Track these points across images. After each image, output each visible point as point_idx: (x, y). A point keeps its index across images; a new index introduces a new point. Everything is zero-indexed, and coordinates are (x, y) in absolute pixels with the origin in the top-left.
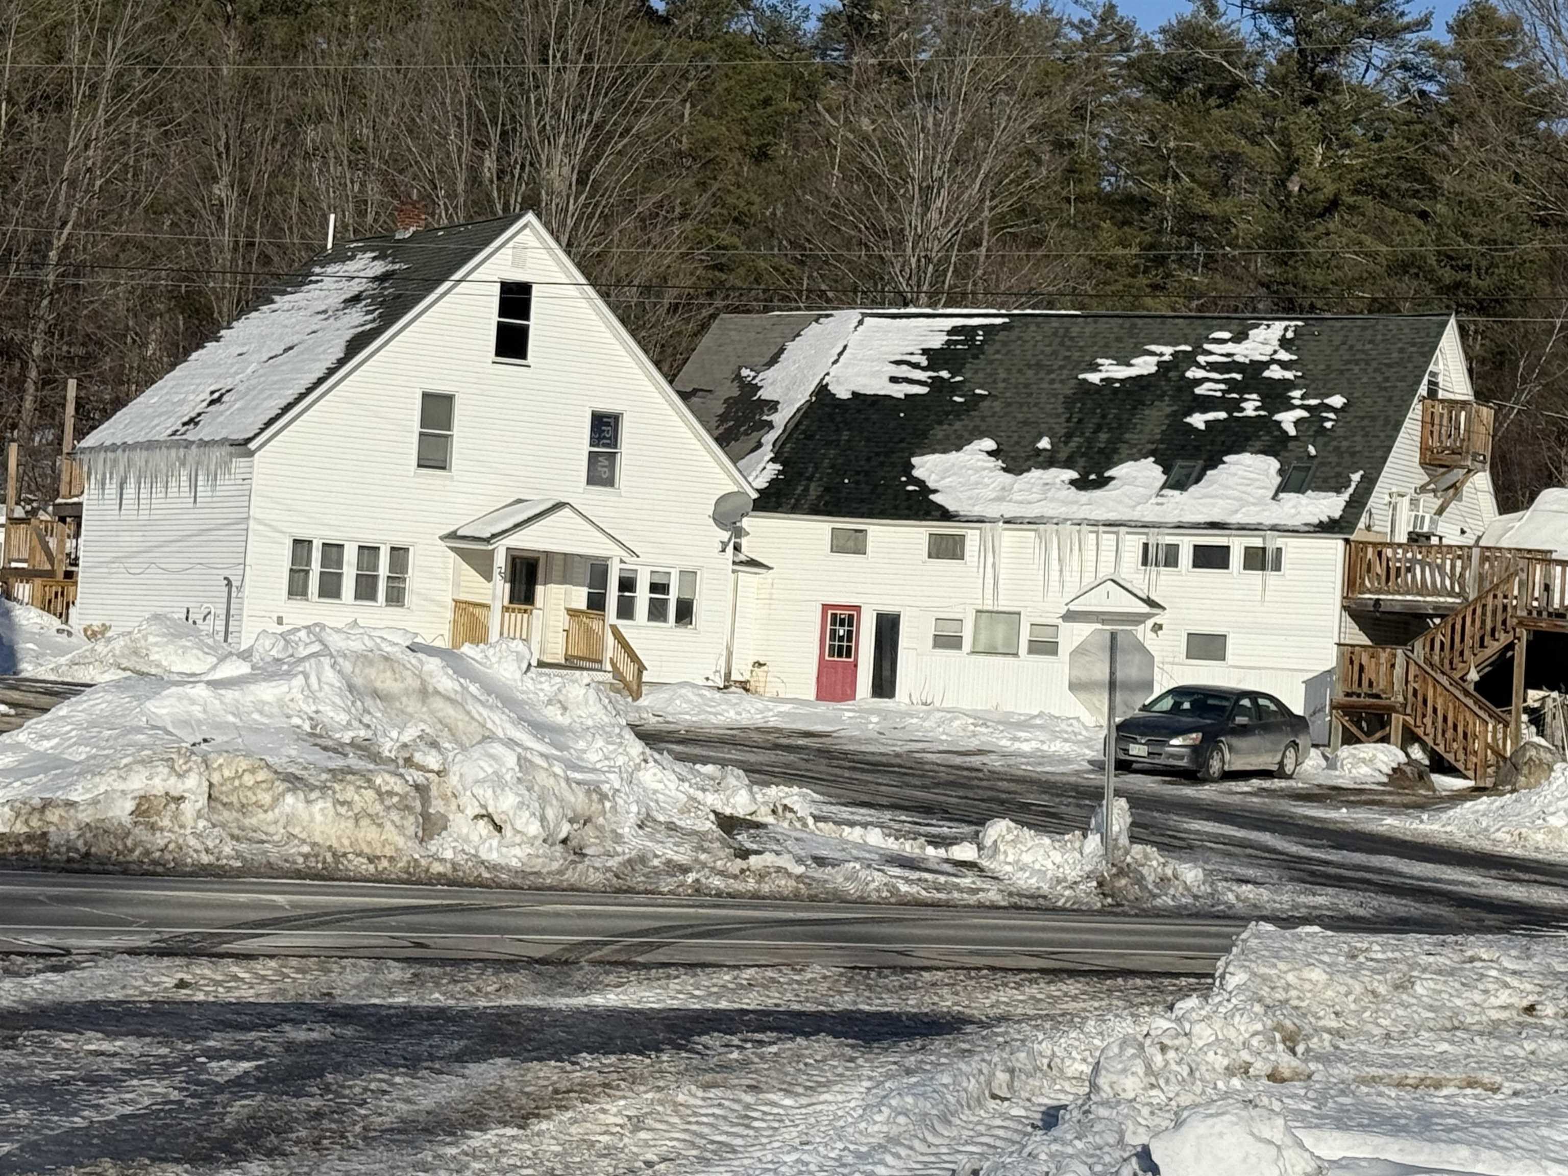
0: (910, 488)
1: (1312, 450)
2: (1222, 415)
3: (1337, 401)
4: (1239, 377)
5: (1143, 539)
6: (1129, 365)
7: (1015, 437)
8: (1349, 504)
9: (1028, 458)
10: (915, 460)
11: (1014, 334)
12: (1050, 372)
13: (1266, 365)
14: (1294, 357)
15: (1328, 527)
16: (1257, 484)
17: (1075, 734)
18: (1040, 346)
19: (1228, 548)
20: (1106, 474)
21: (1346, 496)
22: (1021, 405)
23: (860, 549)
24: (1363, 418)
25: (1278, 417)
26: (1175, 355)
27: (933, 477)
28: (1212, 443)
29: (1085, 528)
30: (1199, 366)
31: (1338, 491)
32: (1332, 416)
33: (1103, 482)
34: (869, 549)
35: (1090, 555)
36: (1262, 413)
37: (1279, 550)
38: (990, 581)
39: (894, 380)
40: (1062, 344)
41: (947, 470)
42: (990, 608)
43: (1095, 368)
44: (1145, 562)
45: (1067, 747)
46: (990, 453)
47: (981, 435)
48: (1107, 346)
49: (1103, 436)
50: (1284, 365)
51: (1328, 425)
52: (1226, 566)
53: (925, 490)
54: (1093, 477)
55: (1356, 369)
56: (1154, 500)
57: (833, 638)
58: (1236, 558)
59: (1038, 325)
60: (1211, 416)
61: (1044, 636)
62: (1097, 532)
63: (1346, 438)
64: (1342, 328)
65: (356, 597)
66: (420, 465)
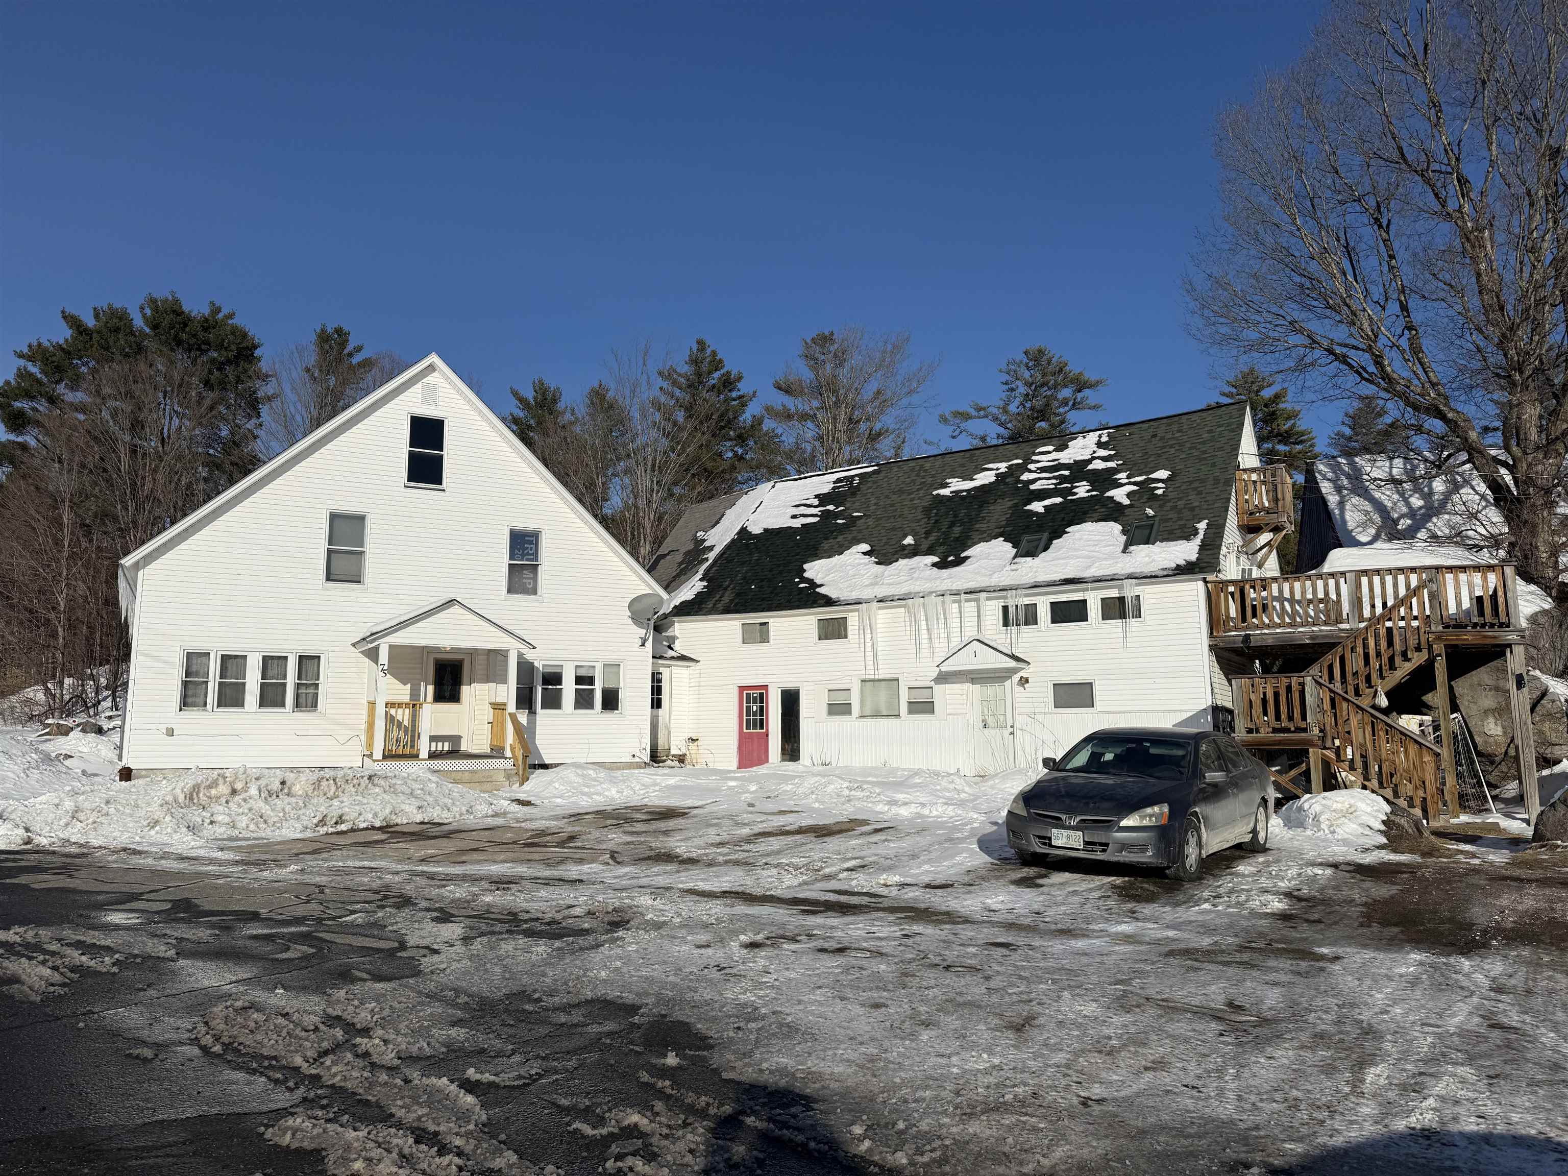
0: (802, 585)
1: (1150, 512)
2: (1058, 500)
3: (1163, 474)
4: (1067, 473)
5: (1002, 603)
6: (972, 480)
7: (884, 540)
8: (1203, 547)
9: (896, 552)
10: (806, 566)
11: (882, 475)
12: (910, 494)
13: (1089, 461)
14: (1113, 453)
15: (1186, 570)
16: (1104, 543)
17: (958, 792)
18: (902, 479)
19: (1085, 601)
20: (962, 555)
21: (1198, 541)
22: (889, 518)
23: (764, 639)
24: (1191, 482)
25: (1110, 494)
26: (1009, 467)
27: (820, 576)
28: (1053, 520)
29: (948, 598)
30: (1030, 471)
31: (1187, 538)
32: (1160, 485)
33: (960, 561)
34: (771, 638)
35: (955, 623)
36: (1094, 493)
37: (1138, 597)
38: (870, 654)
39: (794, 517)
40: (918, 475)
41: (832, 568)
42: (872, 677)
43: (945, 486)
44: (1006, 623)
45: (950, 811)
46: (865, 554)
47: (858, 542)
48: (953, 470)
49: (957, 530)
50: (1105, 459)
51: (1160, 492)
52: (1085, 619)
53: (813, 584)
54: (951, 558)
55: (1172, 451)
56: (1008, 568)
57: (748, 714)
58: (1094, 609)
59: (899, 467)
60: (1048, 502)
61: (922, 697)
62: (959, 602)
63: (1180, 499)
64: (1149, 427)
65: (261, 705)
66: (328, 579)
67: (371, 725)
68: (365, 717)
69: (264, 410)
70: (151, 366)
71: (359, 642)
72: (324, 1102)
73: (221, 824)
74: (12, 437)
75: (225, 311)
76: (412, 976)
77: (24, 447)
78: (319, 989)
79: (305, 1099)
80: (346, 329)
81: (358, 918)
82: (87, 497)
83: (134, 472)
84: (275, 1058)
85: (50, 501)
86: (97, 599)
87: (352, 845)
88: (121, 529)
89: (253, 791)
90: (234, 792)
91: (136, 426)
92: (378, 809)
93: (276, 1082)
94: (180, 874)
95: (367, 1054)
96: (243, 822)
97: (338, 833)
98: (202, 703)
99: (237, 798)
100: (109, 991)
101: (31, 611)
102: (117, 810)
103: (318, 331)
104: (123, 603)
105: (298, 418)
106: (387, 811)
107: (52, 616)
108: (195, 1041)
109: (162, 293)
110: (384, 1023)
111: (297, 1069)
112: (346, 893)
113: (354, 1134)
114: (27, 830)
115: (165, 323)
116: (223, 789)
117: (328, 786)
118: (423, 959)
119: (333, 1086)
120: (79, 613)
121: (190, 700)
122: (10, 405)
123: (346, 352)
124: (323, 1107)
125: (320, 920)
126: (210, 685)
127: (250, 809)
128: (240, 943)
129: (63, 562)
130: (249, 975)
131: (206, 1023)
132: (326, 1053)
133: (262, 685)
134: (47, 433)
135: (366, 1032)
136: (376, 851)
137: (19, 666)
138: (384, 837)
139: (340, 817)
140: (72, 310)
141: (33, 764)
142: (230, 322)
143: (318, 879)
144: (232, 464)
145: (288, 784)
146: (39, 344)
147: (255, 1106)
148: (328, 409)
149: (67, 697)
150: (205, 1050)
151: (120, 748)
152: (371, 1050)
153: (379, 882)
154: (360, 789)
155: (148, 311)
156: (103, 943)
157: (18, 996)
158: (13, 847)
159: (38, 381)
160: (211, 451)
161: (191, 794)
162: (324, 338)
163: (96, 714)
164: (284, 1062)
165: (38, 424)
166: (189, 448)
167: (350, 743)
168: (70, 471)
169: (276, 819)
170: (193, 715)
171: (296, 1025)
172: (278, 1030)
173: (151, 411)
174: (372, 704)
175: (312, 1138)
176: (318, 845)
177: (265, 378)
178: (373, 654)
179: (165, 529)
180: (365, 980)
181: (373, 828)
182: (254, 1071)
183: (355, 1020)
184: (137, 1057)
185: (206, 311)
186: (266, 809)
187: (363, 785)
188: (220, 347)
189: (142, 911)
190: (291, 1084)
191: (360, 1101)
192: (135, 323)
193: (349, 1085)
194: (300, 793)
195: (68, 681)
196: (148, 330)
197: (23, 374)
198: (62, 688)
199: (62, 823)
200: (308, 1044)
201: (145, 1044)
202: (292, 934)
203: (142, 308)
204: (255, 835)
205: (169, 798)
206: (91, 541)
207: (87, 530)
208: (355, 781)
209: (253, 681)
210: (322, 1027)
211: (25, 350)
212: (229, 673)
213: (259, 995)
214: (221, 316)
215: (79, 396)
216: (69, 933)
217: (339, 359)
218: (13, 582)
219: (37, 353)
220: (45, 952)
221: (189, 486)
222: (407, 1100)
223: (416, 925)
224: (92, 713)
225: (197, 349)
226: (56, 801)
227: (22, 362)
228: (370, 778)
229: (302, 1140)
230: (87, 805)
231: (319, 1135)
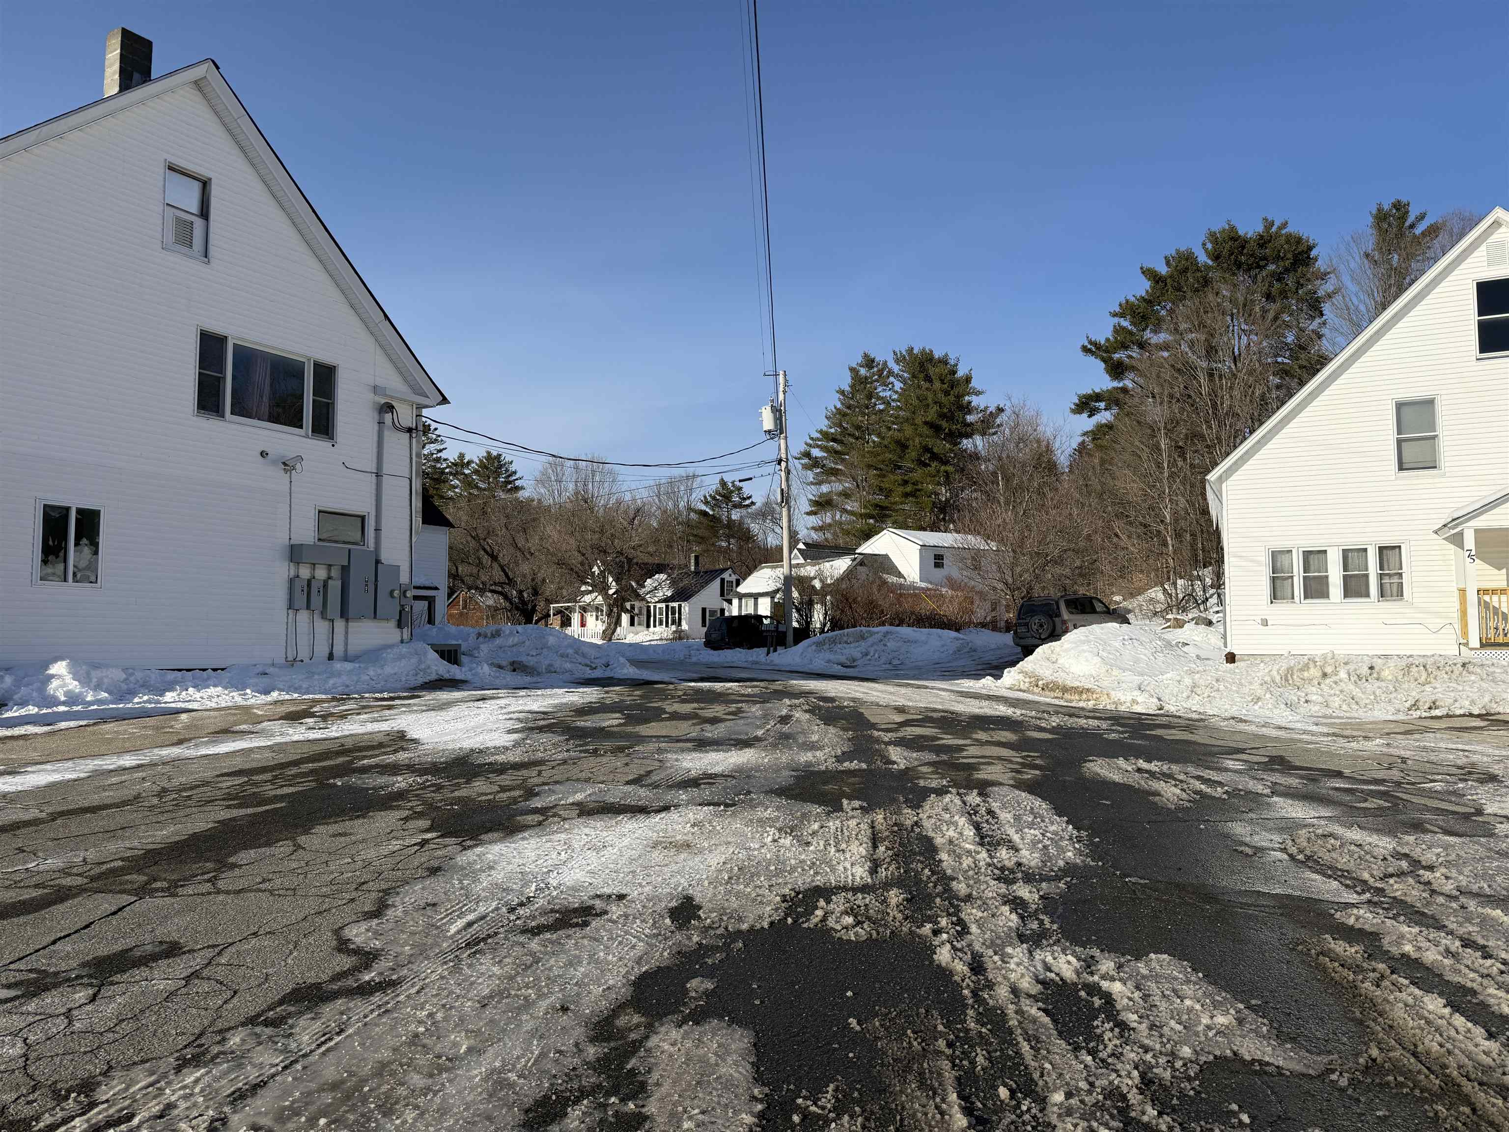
65: (1345, 596)
66: (1401, 468)
67: (1464, 613)
68: (1457, 605)
69: (1326, 308)
70: (1217, 294)
71: (1440, 529)
72: (1386, 906)
73: (1315, 703)
74: (1116, 384)
75: (1277, 224)
76: (1484, 836)
77: (1124, 390)
78: (1391, 832)
79: (1369, 902)
80: (1404, 200)
81: (1438, 786)
82: (1178, 423)
83: (1213, 393)
84: (1347, 871)
85: (1149, 431)
86: (1195, 510)
87: (1446, 729)
88: (1208, 446)
89: (1343, 675)
90: (1325, 675)
91: (1211, 351)
92: (1475, 696)
93: (1347, 886)
94: (1277, 739)
95: (1429, 883)
96: (1336, 702)
97: (1432, 718)
98: (1290, 595)
99: (1328, 681)
100: (1221, 809)
101: (1145, 526)
102: (1226, 688)
103: (1374, 212)
104: (1213, 513)
105: (1362, 308)
106: (1487, 699)
107: (1162, 527)
108: (1284, 850)
109: (1218, 225)
110: (1448, 864)
111: (1365, 882)
112: (1428, 765)
113: (1407, 929)
114: (1159, 699)
115: (1225, 253)
116: (1314, 672)
117: (1419, 672)
118: (1498, 825)
119: (1395, 898)
120: (1182, 523)
121: (1279, 594)
122: (1112, 358)
123: (1407, 224)
124: (1383, 909)
125: (1398, 784)
126: (1296, 579)
127: (1341, 691)
128: (1324, 791)
129: (1165, 481)
130: (1330, 814)
131: (1293, 840)
132: (1391, 876)
133: (1344, 576)
134: (1141, 374)
135: (1431, 868)
136: (1472, 736)
137: (1142, 571)
138: (1483, 724)
139: (1434, 703)
140: (1148, 265)
141: (1159, 649)
142: (1283, 232)
143: (1403, 753)
144: (1301, 367)
145: (1377, 669)
146: (1127, 301)
147: (1327, 897)
148: (1394, 289)
149: (1181, 596)
150: (1291, 856)
151: (1224, 637)
152: (1433, 881)
153: (1465, 760)
154: (1454, 676)
155: (1209, 246)
156: (1216, 779)
157: (1160, 804)
158: (1151, 712)
159: (1131, 333)
160: (1280, 360)
161: (1286, 676)
162: (1381, 217)
163: (1206, 610)
164: (1354, 875)
165: (1133, 368)
166: (1259, 361)
167: (1443, 631)
168: (1161, 403)
169: (1367, 701)
170: (1282, 608)
171: (1367, 853)
172: (1351, 853)
173: (1221, 335)
174: (1463, 591)
175: (1373, 925)
176: (1411, 727)
177: (1323, 276)
178: (1457, 540)
179: (1245, 439)
180: (1437, 833)
181: (1471, 715)
182: (1330, 877)
183: (1421, 859)
184: (1241, 852)
185: (1260, 229)
186: (1357, 692)
187: (1456, 672)
188: (1278, 258)
189: (1245, 761)
190: (1358, 889)
191: (1417, 912)
192: (1199, 259)
193: (1409, 899)
194: (1390, 678)
195: (1180, 582)
196: (1210, 262)
197: (1118, 330)
198: (1176, 589)
199: (1185, 695)
200: (1376, 867)
201: (1247, 845)
202: (1371, 790)
203: (1204, 244)
204: (1348, 715)
205: (1267, 679)
206: (1185, 459)
207: (1181, 451)
208: (1447, 668)
209: (1335, 575)
210: (1390, 858)
211: (1118, 309)
212: (1312, 568)
213: (1339, 830)
214: (1274, 229)
215: (1163, 337)
216: (1191, 769)
217: (1400, 235)
218: (1129, 503)
219: (1128, 310)
220: (1175, 779)
221: (1263, 397)
222: (1460, 919)
223: (1498, 798)
224: (1202, 609)
225: (1257, 267)
226: (1178, 678)
227: (1116, 320)
228: (1464, 665)
229: (1364, 924)
230: (1202, 682)
231: (1378, 924)
